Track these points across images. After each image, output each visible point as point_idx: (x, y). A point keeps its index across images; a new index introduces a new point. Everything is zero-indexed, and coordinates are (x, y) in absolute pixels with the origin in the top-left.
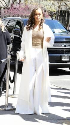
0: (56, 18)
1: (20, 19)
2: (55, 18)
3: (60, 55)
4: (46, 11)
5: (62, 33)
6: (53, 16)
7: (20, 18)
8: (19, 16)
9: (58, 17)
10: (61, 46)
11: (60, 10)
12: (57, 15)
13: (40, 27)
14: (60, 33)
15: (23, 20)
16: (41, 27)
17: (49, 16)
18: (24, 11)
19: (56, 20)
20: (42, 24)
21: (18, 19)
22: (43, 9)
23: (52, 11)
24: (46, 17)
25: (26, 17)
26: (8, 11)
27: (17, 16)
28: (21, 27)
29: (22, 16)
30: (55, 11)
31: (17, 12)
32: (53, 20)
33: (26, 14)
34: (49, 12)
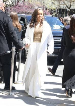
0: (56, 16)
1: (24, 16)
2: (54, 15)
3: (58, 48)
4: (47, 9)
5: (60, 29)
6: (53, 13)
7: (24, 14)
8: (23, 13)
9: (58, 15)
10: (59, 40)
11: (59, 8)
12: (56, 13)
13: (40, 25)
14: (59, 29)
15: (26, 17)
16: (42, 24)
17: (50, 14)
18: (28, 9)
19: (55, 17)
20: (43, 22)
21: (23, 15)
22: (44, 7)
23: (52, 9)
24: (47, 14)
25: (29, 14)
26: (14, 8)
27: (22, 13)
28: (24, 22)
29: (25, 13)
30: (55, 9)
31: (21, 9)
32: (52, 16)
33: (29, 11)
34: (49, 10)
